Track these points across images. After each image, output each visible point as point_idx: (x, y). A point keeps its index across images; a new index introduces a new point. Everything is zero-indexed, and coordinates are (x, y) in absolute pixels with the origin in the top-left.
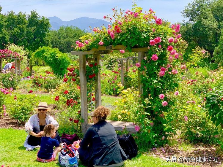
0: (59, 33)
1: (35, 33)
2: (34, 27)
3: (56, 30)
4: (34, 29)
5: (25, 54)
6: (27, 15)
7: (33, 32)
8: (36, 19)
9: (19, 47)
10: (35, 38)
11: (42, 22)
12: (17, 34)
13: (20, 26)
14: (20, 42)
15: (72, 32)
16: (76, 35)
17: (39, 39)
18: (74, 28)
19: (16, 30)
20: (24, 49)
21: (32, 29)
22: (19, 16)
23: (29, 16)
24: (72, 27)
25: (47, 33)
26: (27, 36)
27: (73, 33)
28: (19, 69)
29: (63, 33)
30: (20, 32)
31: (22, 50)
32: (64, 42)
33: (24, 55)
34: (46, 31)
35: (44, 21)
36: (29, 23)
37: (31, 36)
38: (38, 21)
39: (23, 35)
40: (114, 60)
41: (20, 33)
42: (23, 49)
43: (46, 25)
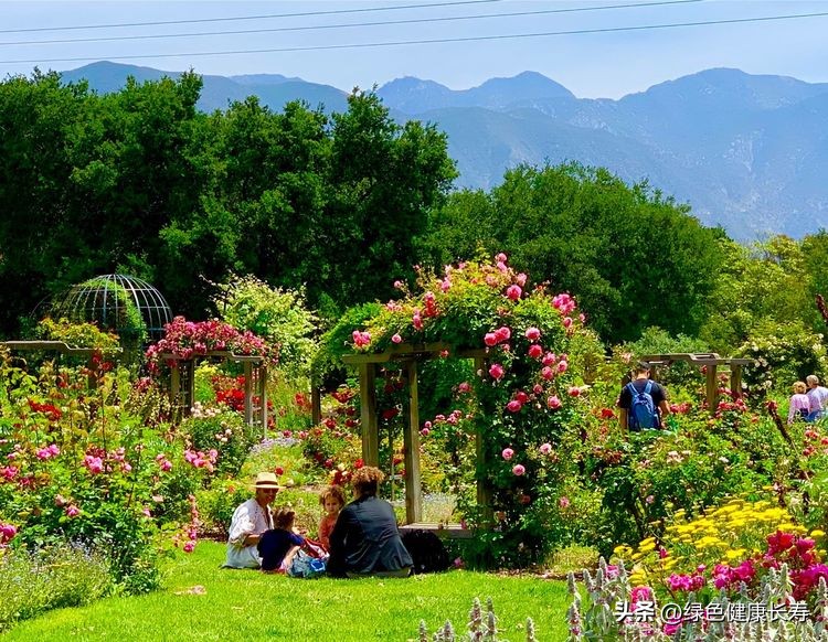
0: (499, 204)
1: (371, 212)
2: (365, 180)
3: (487, 191)
4: (368, 194)
5: (308, 330)
6: (330, 119)
7: (360, 208)
8: (378, 137)
9: (284, 292)
10: (371, 238)
11: (409, 155)
12: (278, 222)
13: (293, 177)
14: (294, 263)
15: (571, 200)
16: (596, 214)
17: (389, 244)
18: (582, 176)
19: (273, 197)
20: (308, 306)
21: (353, 192)
22: (286, 125)
23: (341, 123)
24: (571, 170)
25: (431, 212)
26: (327, 228)
27: (577, 204)
28: (260, 403)
29: (524, 204)
30: (289, 208)
31: (296, 308)
32: (530, 258)
33: (305, 336)
34: (428, 201)
35: (416, 148)
36: (342, 160)
37: (347, 233)
38: (387, 149)
39: (307, 224)
40: (768, 359)
41: (289, 214)
42: (299, 303)
43: (425, 169)
